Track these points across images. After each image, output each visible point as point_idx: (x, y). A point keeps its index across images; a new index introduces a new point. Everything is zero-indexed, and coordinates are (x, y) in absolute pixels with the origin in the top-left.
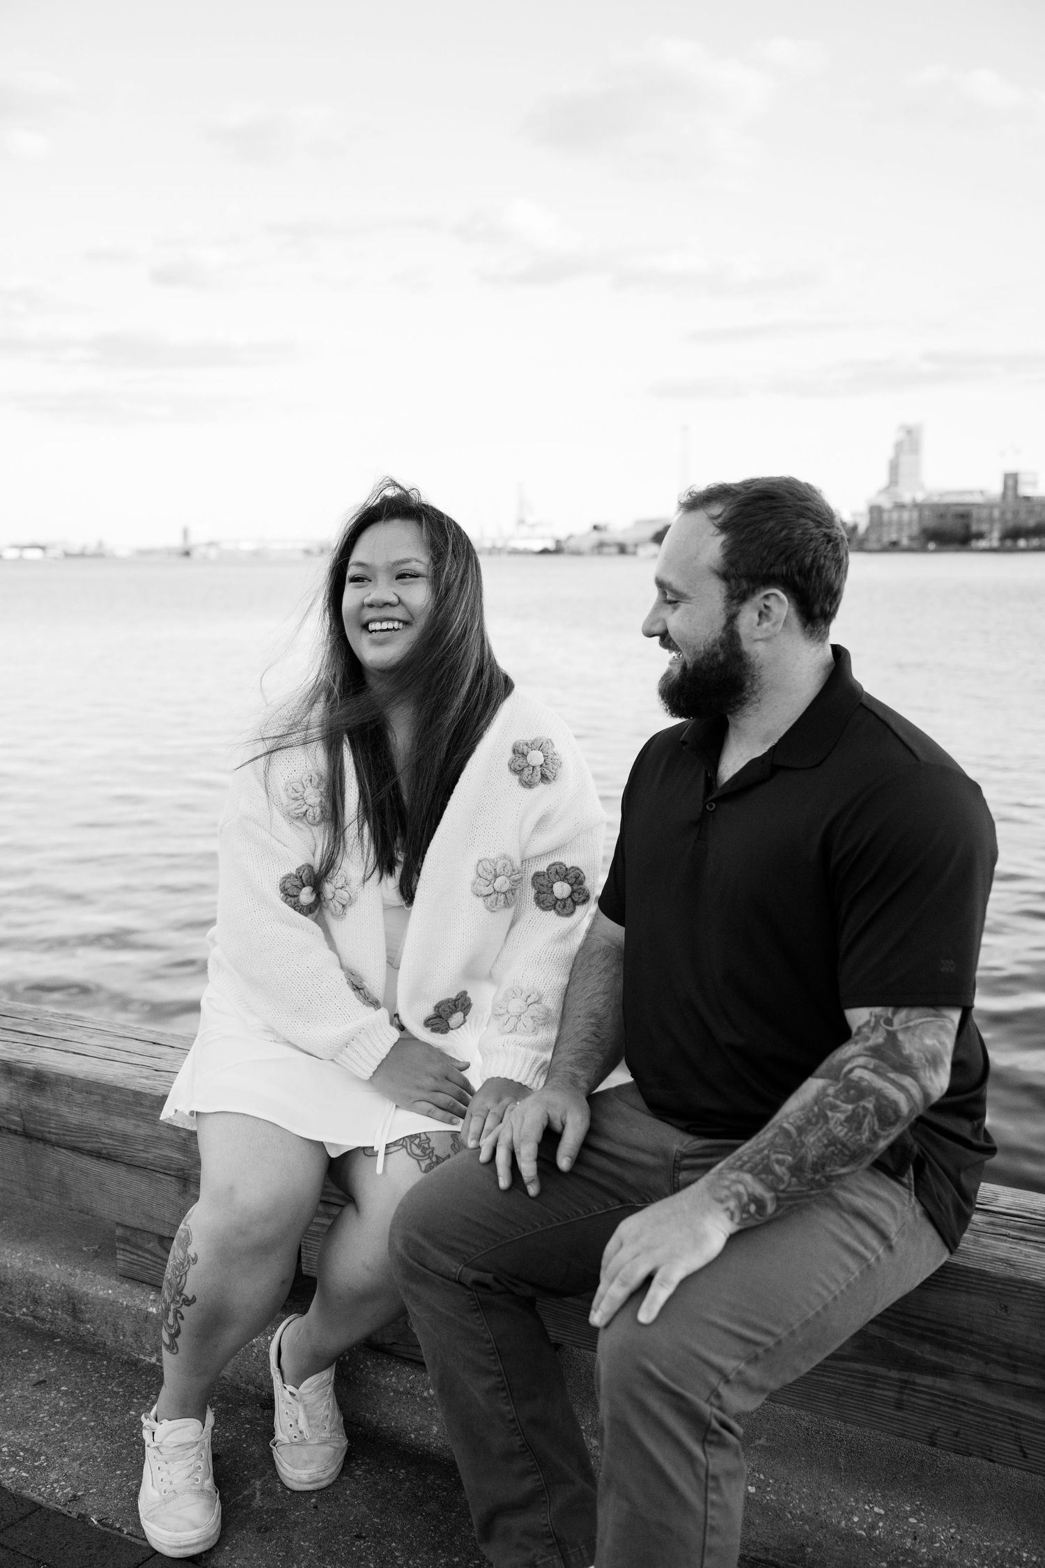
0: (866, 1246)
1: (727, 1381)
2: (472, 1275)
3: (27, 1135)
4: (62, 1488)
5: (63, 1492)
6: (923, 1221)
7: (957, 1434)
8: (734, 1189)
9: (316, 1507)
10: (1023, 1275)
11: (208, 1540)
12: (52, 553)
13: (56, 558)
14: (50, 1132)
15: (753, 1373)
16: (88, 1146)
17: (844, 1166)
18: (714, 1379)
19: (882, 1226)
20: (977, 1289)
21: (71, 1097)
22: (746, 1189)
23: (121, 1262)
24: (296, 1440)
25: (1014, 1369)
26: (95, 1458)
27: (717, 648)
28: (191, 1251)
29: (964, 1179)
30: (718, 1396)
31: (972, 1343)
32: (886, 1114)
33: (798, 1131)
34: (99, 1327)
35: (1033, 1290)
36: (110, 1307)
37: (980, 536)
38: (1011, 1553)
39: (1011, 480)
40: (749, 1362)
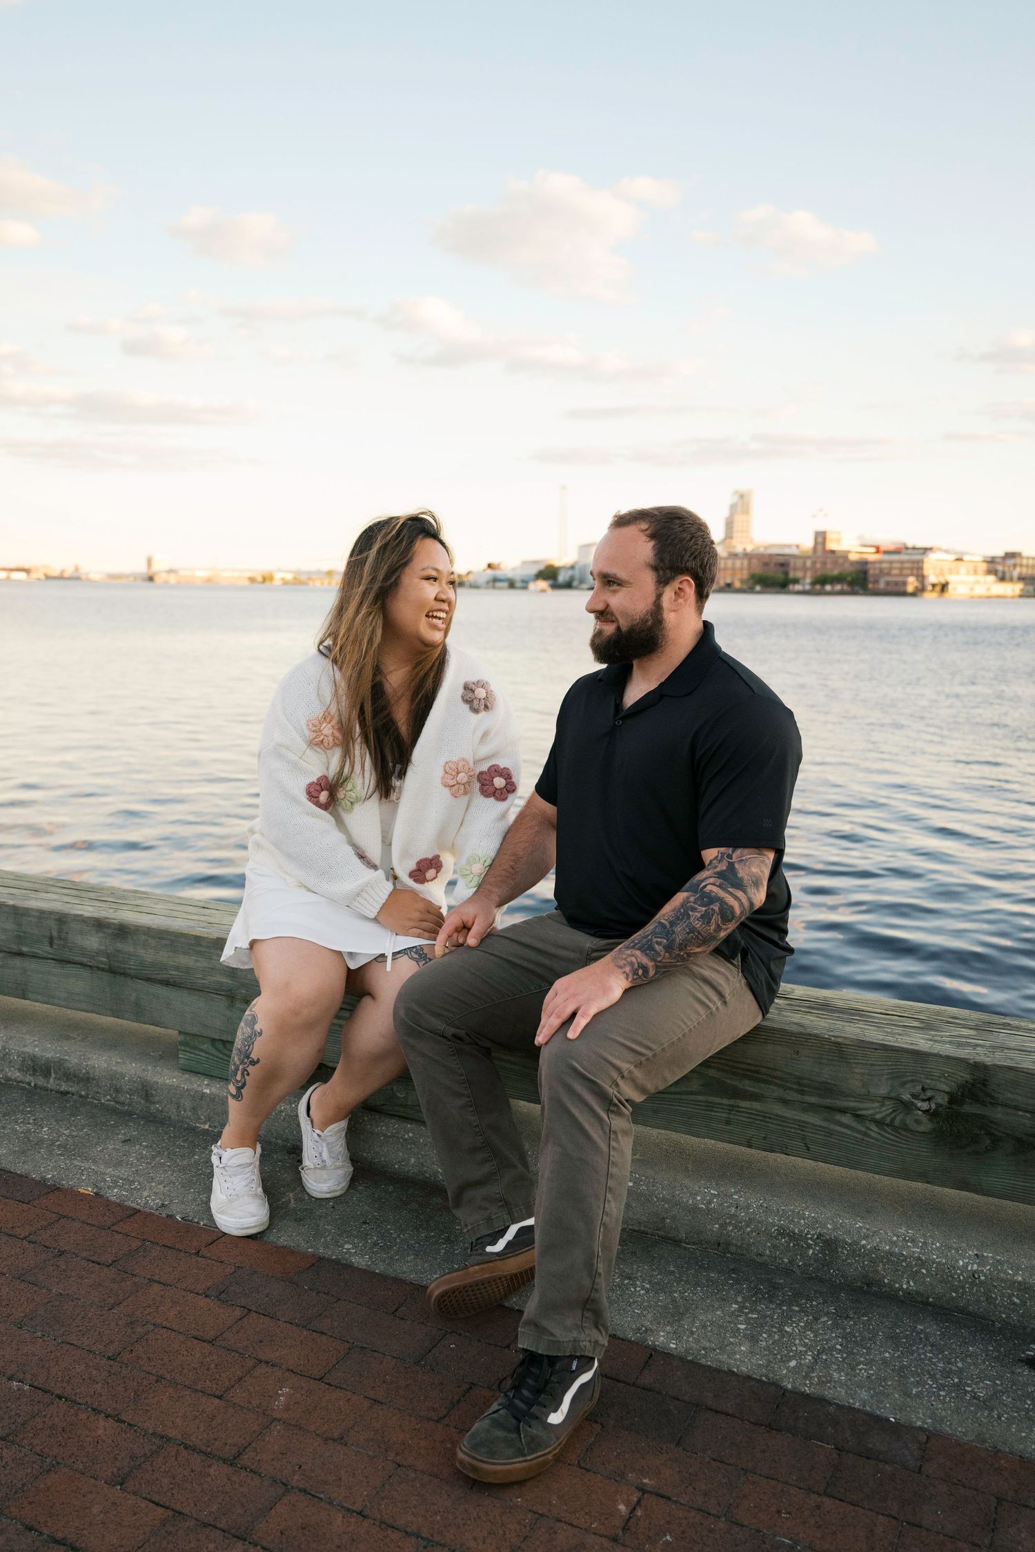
0: (710, 1000)
1: (623, 1077)
2: (451, 1031)
3: (112, 971)
4: (153, 1200)
5: (154, 1202)
6: (746, 989)
7: (765, 1138)
8: (629, 960)
9: (333, 1207)
10: (809, 1031)
11: (262, 1225)
12: (34, 575)
13: (39, 579)
14: (130, 969)
15: (638, 1073)
16: (159, 977)
17: (698, 947)
18: (615, 1074)
19: (720, 988)
20: (779, 1041)
21: (147, 943)
22: (637, 960)
23: (183, 1060)
24: (319, 1166)
25: (802, 1093)
26: (174, 1183)
27: (649, 617)
28: (257, 1028)
29: (772, 966)
30: (617, 1085)
31: (775, 1077)
32: (726, 914)
33: (670, 924)
34: (165, 1107)
35: (815, 1040)
36: (174, 1091)
37: (796, 581)
38: (799, 1212)
39: (821, 537)
40: (636, 1066)
